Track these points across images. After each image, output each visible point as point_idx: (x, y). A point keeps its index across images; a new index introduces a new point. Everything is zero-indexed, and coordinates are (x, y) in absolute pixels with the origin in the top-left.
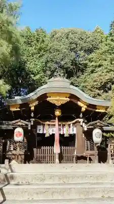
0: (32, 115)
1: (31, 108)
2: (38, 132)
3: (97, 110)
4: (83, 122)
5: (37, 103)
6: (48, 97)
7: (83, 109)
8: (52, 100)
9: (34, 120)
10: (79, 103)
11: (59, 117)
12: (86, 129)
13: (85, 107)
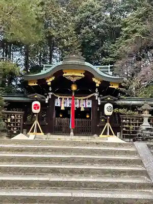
0: (50, 89)
1: (48, 84)
2: (56, 105)
3: (111, 86)
5: (53, 78)
6: (64, 73)
7: (97, 85)
8: (68, 76)
9: (52, 94)
10: (94, 79)
11: (75, 91)
12: (99, 104)
13: (99, 83)
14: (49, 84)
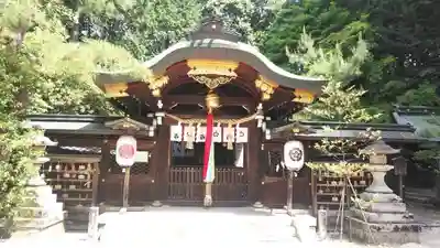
0: (160, 105)
2: (172, 139)
3: (295, 100)
4: (264, 120)
5: (165, 80)
6: (189, 69)
7: (266, 97)
8: (200, 76)
9: (162, 114)
10: (258, 84)
11: (214, 110)
13: (271, 91)
14: (156, 93)
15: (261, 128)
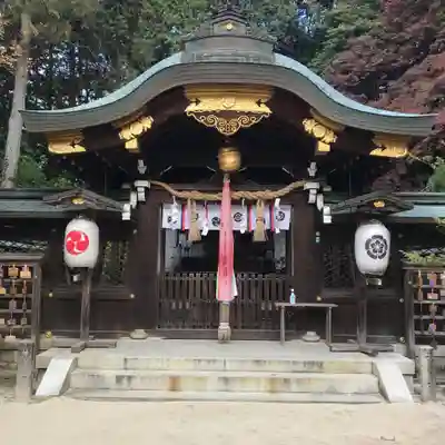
0: (142, 167)
1: (128, 146)
2: (165, 224)
3: (376, 152)
4: (319, 191)
5: (147, 123)
6: (188, 103)
7: (323, 148)
8: (206, 113)
10: (309, 126)
12: (327, 220)
13: (330, 138)
14: (132, 145)
15: (314, 205)
